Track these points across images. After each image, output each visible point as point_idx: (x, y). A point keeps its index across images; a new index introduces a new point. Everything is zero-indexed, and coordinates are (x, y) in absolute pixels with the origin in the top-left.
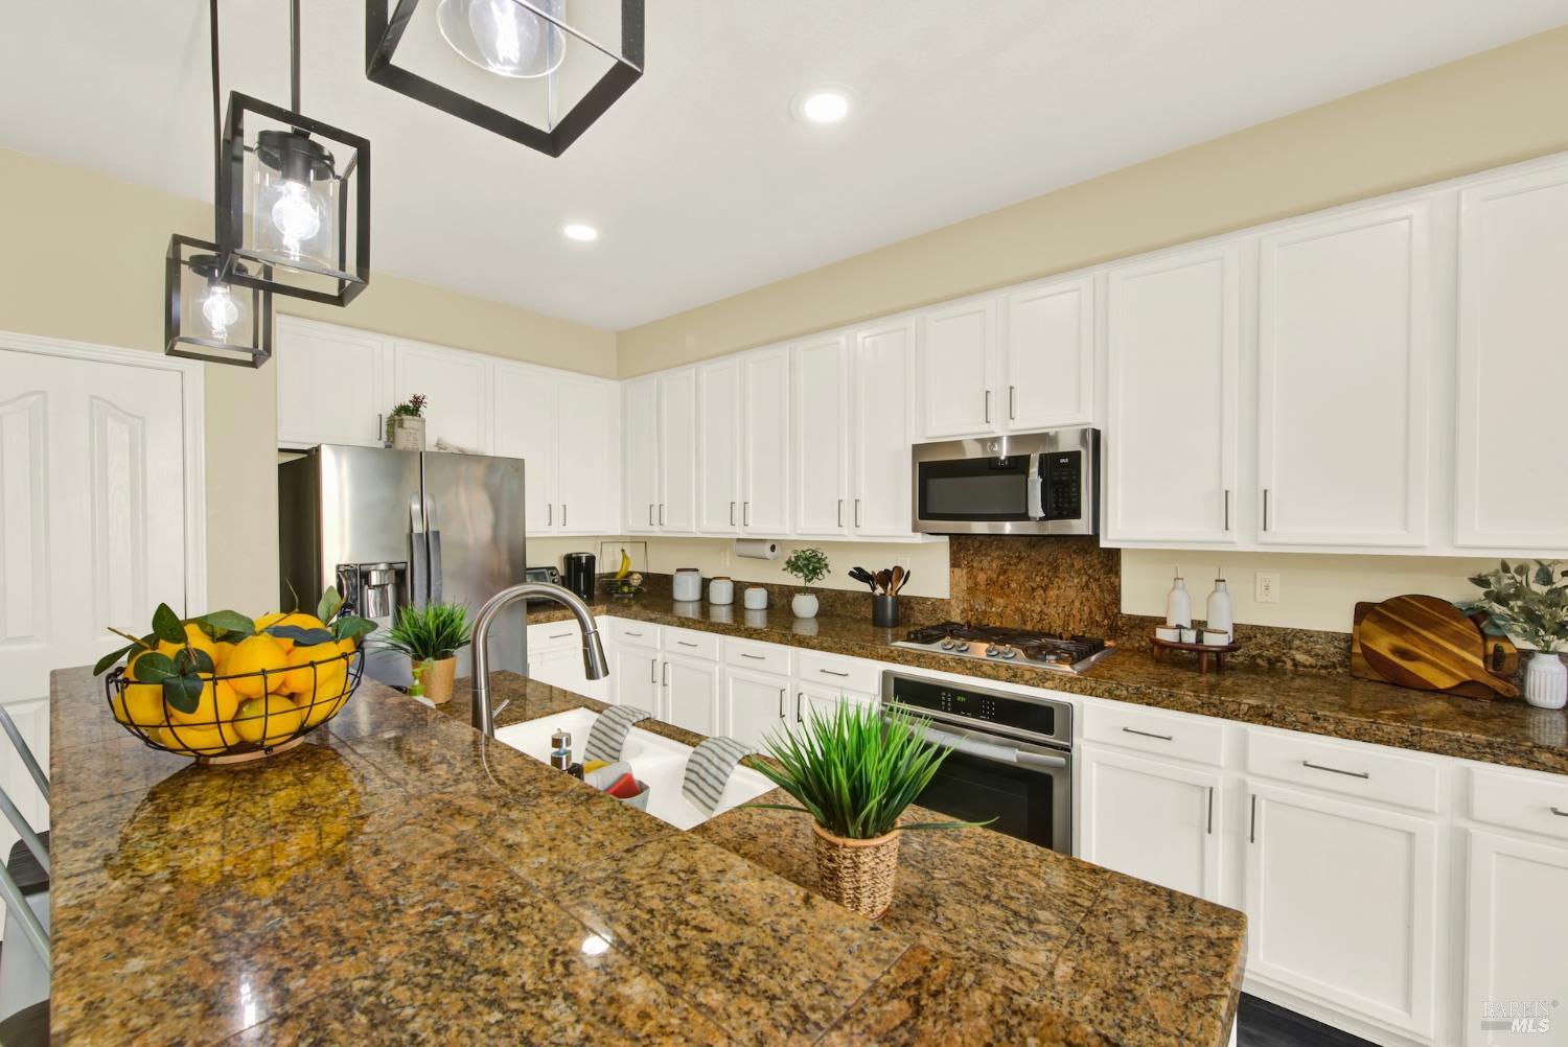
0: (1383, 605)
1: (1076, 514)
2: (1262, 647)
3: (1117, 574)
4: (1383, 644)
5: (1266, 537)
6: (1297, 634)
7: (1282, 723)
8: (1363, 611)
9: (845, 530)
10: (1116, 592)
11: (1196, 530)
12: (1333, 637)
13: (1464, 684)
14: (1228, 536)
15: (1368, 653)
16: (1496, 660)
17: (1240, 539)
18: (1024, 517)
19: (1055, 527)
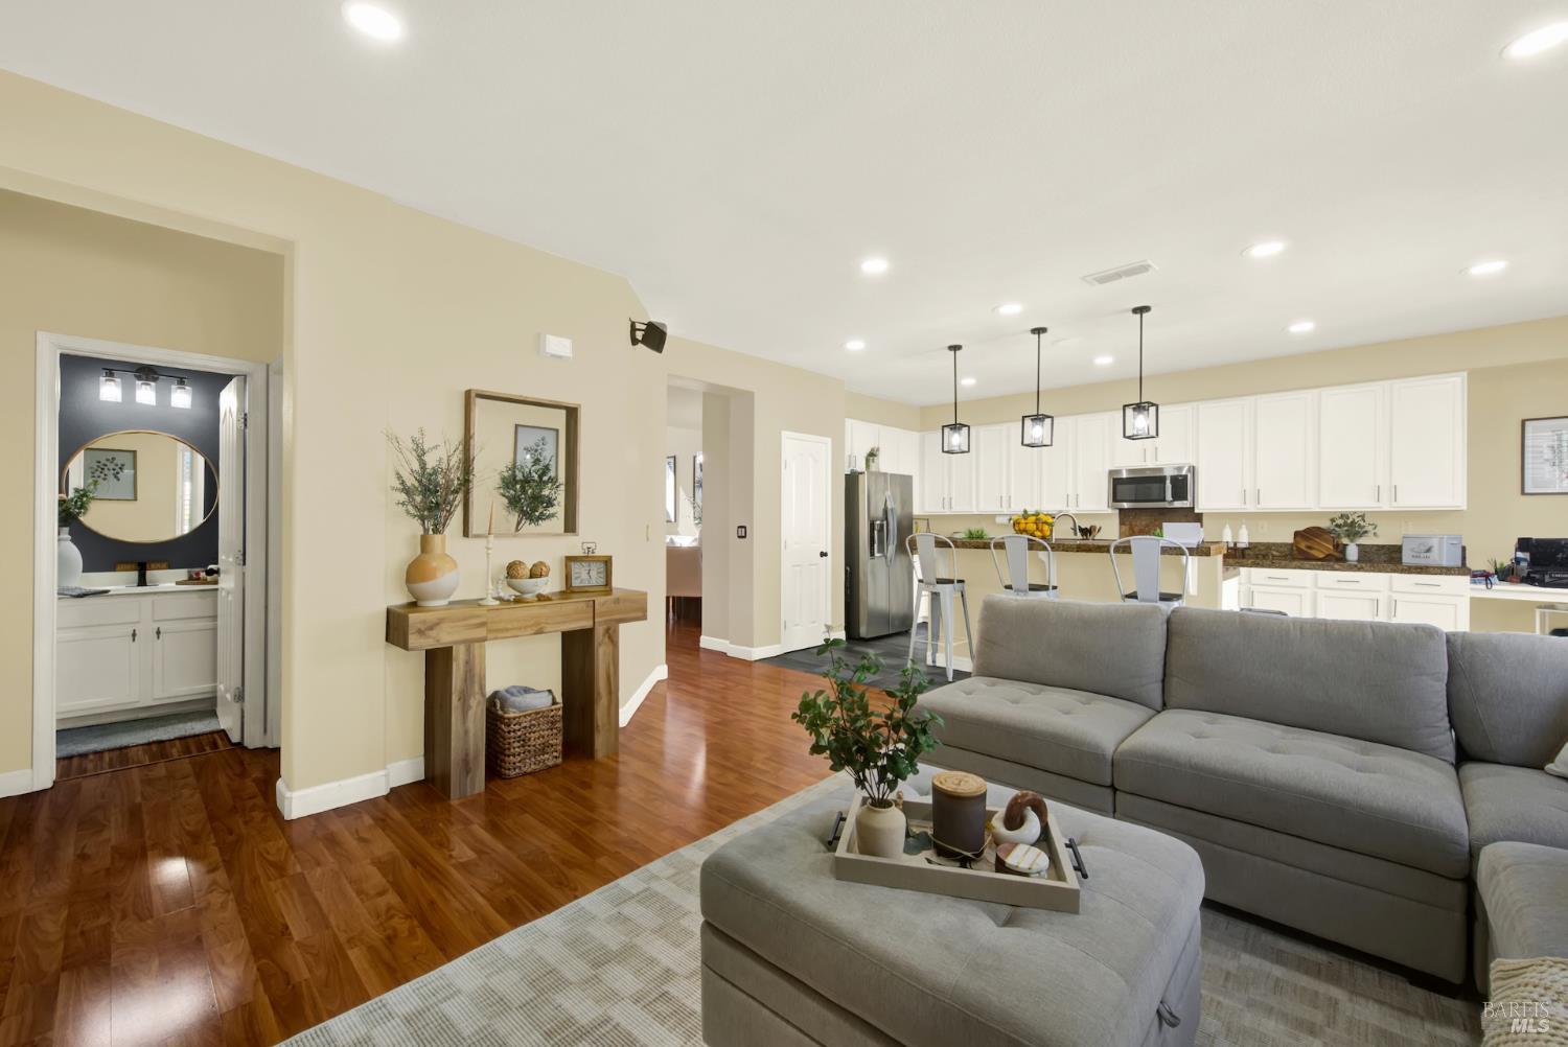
0: (1303, 531)
1: (1186, 499)
2: (1260, 550)
4: (1303, 545)
5: (1259, 506)
6: (1274, 544)
7: (1263, 566)
8: (1297, 534)
9: (1070, 508)
11: (1231, 504)
12: (1286, 545)
13: (1328, 556)
14: (1246, 506)
15: (1299, 550)
16: (1337, 546)
17: (1250, 508)
18: (1164, 500)
19: (1178, 504)
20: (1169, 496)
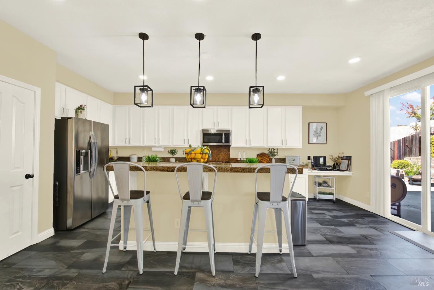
0: (260, 154)
1: (228, 142)
3: (230, 152)
4: (260, 159)
5: (251, 145)
8: (258, 155)
10: (229, 155)
11: (242, 144)
13: (267, 162)
14: (247, 145)
17: (248, 146)
19: (226, 144)
20: (223, 141)
